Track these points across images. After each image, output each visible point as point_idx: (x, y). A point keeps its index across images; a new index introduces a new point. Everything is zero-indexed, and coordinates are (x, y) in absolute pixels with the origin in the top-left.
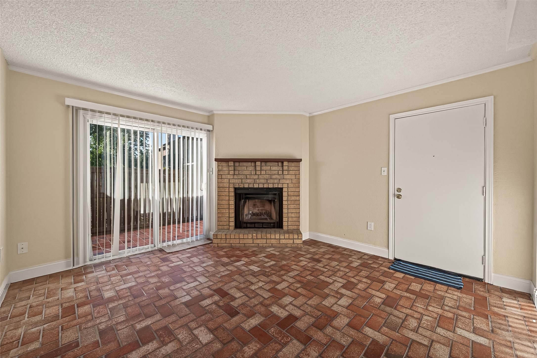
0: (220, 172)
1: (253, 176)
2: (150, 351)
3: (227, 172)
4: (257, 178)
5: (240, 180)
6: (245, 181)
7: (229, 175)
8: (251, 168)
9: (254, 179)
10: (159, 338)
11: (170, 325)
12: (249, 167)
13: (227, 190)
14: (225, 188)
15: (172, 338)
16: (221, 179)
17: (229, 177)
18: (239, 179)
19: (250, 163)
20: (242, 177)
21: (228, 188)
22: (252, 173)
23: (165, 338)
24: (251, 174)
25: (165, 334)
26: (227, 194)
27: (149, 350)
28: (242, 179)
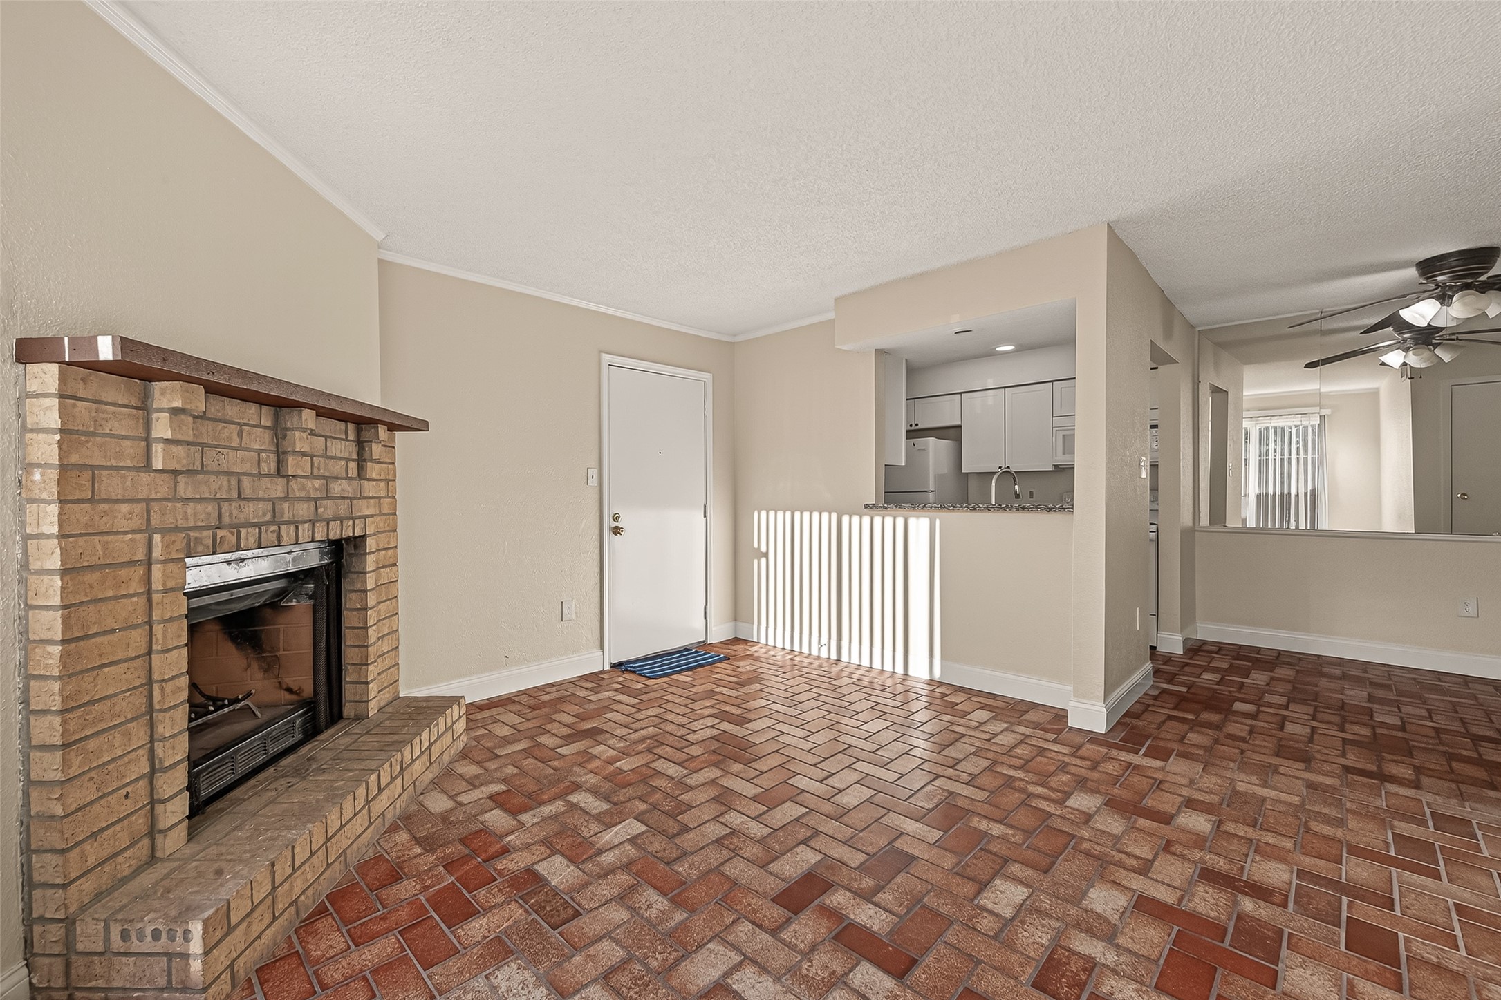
0: (81, 444)
1: (265, 482)
2: (1135, 986)
3: (130, 452)
4: (282, 495)
5: (211, 508)
6: (235, 512)
7: (144, 476)
8: (260, 440)
9: (269, 499)
10: (1085, 985)
11: (1024, 978)
12: (249, 433)
13: (136, 587)
14: (122, 572)
15: (1063, 954)
16: (91, 500)
17: (145, 485)
18: (202, 499)
19: (252, 409)
20: (220, 486)
21: (141, 570)
22: (265, 469)
23: (1074, 969)
24: (260, 475)
25: (1062, 976)
26: (132, 609)
27: (1136, 990)
28: (218, 501)
